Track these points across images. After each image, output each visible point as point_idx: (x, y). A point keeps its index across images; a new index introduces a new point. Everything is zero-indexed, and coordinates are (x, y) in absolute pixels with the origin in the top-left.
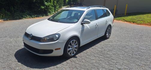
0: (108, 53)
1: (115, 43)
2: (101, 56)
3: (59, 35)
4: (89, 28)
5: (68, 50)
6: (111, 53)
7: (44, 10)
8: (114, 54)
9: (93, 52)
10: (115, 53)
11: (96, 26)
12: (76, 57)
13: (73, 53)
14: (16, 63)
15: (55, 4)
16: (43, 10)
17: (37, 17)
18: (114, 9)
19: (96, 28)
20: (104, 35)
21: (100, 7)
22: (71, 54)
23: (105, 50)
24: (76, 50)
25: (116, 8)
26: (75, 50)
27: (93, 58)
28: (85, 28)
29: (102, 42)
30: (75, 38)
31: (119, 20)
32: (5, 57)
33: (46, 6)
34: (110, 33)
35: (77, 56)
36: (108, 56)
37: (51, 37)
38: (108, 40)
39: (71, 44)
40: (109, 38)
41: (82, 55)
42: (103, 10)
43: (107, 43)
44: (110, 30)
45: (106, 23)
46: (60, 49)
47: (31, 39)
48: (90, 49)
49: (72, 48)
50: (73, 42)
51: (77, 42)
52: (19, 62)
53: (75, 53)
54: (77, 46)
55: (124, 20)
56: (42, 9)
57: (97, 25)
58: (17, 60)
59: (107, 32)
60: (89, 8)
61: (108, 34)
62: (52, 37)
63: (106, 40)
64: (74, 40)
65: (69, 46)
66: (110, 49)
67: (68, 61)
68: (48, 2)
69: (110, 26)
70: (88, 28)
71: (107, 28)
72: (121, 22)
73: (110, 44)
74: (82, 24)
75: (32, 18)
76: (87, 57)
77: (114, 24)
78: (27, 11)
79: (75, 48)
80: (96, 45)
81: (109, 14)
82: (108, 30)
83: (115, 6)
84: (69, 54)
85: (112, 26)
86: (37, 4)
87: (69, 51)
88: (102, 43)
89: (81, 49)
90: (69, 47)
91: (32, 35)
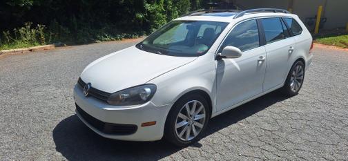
0: (291, 137)
1: (313, 109)
2: (267, 147)
3: (154, 88)
4: (239, 68)
5: (177, 126)
6: (299, 139)
7: (143, 22)
8: (308, 143)
9: (249, 134)
10: (310, 138)
11: (260, 62)
12: (200, 146)
13: (192, 134)
14: (50, 152)
15: (170, 8)
16: (141, 22)
17: (127, 37)
18: (316, 16)
19: (259, 67)
20: (284, 86)
21: (274, 12)
22: (184, 136)
23: (281, 130)
24: (201, 126)
25: (324, 12)
26: (196, 127)
27: (246, 152)
28: (226, 68)
29: (278, 104)
30: (198, 97)
31: (331, 44)
32: (31, 136)
33: (148, 12)
34: (301, 81)
35: (201, 142)
36: (289, 146)
37: (134, 92)
38: (292, 98)
39: (184, 112)
40: (296, 94)
41: (215, 142)
42: (281, 19)
43: (290, 109)
44: (302, 72)
45: (290, 55)
46: (154, 123)
47: (88, 96)
48: (242, 123)
49: (187, 121)
50: (191, 105)
51: (202, 106)
52: (58, 149)
53: (196, 133)
54: (203, 116)
55: (344, 43)
56: (139, 20)
57: (263, 61)
58: (54, 146)
59: (292, 78)
60: (242, 15)
61: (296, 83)
62: (137, 93)
63: (288, 100)
64: (195, 102)
65: (180, 115)
66: (298, 125)
67: (177, 155)
68: (152, 4)
69: (301, 61)
70: (236, 68)
71: (293, 68)
72: (337, 49)
73: (299, 111)
74: (218, 58)
75: (117, 39)
76: (230, 146)
77: (312, 56)
78: (106, 24)
79: (198, 121)
80: (258, 113)
81: (299, 30)
82: (294, 73)
83: (321, 7)
84: (180, 136)
85: (306, 60)
86: (128, 9)
87: (180, 130)
88: (277, 107)
89: (214, 124)
90: (180, 120)
91: (91, 87)
